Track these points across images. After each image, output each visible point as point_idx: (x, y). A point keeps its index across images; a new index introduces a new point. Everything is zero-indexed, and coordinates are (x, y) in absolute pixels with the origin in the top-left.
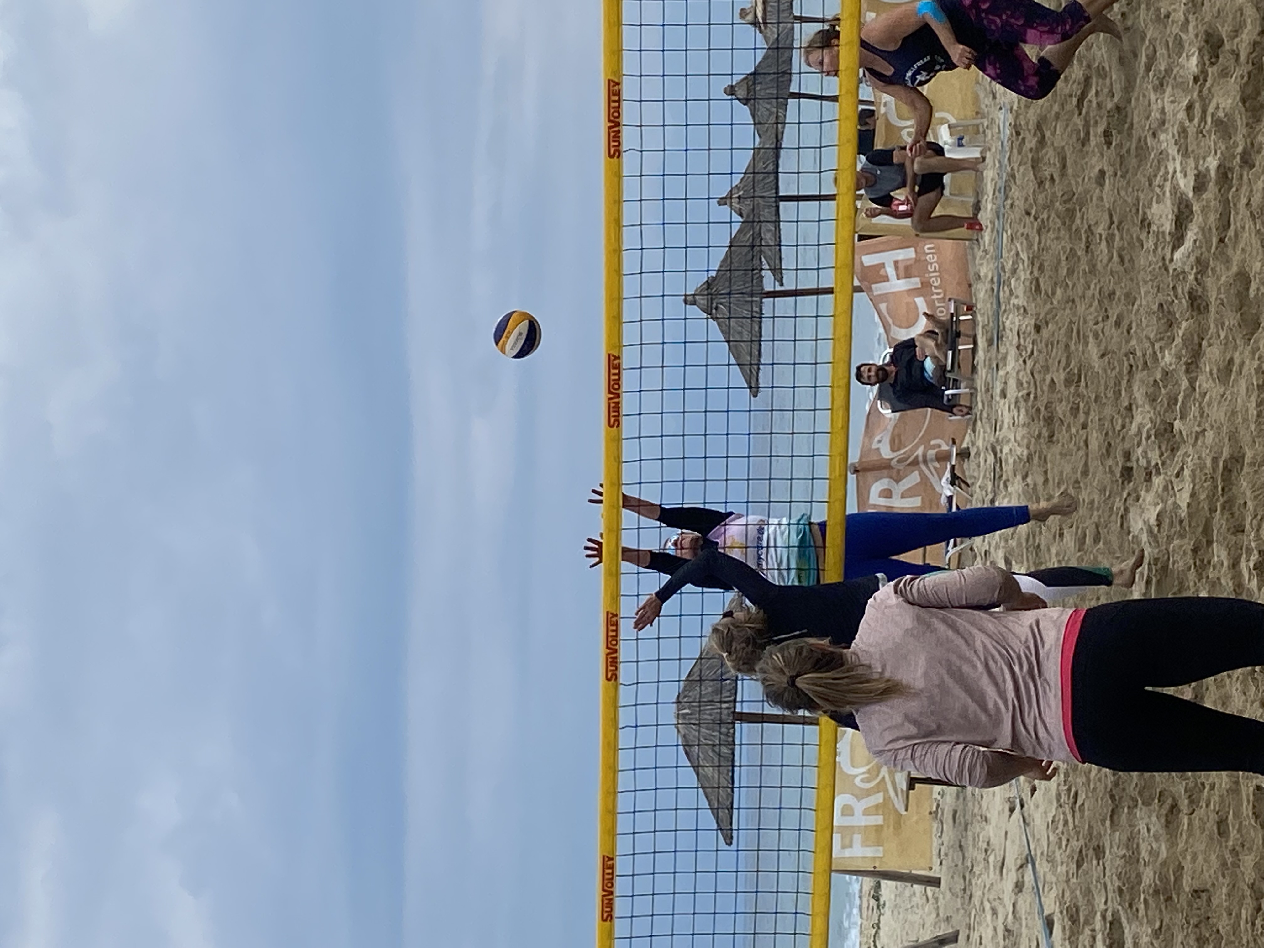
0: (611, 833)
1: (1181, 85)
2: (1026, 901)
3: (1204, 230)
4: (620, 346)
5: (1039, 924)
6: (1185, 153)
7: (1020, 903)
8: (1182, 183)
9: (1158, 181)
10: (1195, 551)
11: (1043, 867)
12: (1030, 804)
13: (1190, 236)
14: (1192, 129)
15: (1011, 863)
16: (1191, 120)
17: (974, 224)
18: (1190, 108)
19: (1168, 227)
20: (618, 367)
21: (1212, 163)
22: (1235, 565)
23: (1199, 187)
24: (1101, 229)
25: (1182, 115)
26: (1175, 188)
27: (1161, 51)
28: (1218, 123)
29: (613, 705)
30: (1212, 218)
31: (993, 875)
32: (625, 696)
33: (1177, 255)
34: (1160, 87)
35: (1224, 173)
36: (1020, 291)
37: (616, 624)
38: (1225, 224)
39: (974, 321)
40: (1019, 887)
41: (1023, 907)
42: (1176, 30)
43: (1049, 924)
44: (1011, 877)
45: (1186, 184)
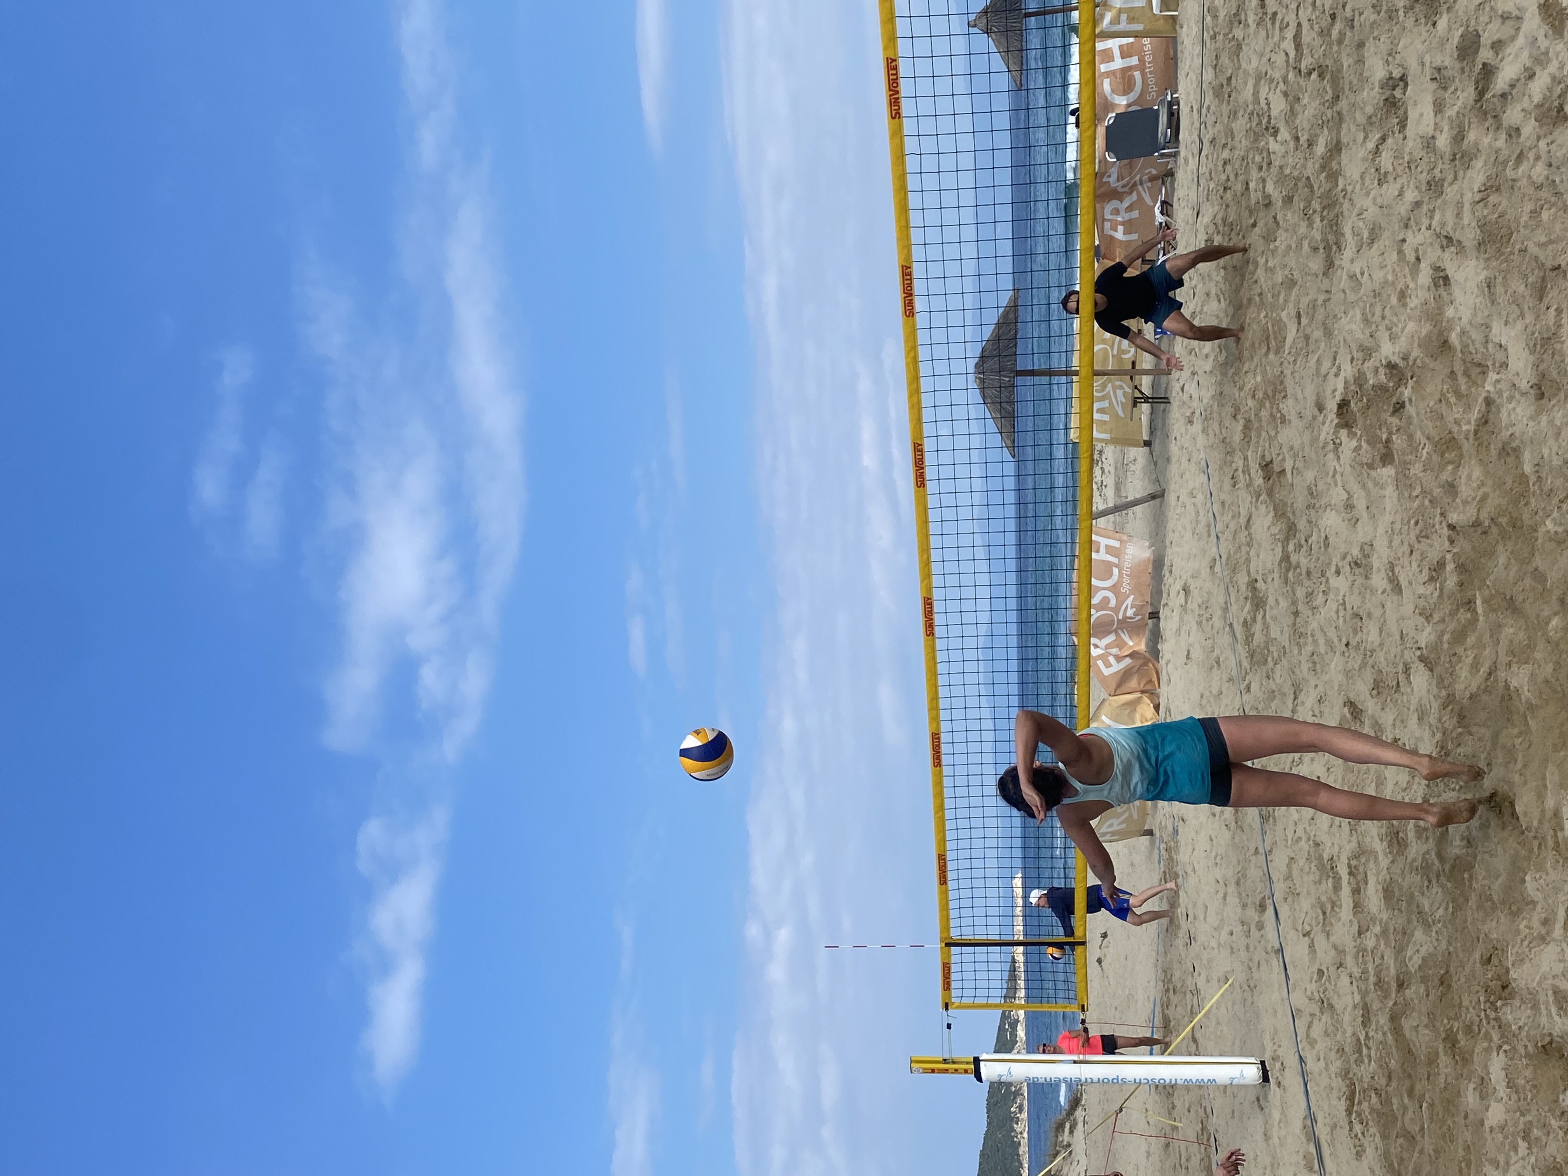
0: (935, 719)
4: (922, 438)
20: (921, 451)
29: (931, 652)
37: (931, 604)
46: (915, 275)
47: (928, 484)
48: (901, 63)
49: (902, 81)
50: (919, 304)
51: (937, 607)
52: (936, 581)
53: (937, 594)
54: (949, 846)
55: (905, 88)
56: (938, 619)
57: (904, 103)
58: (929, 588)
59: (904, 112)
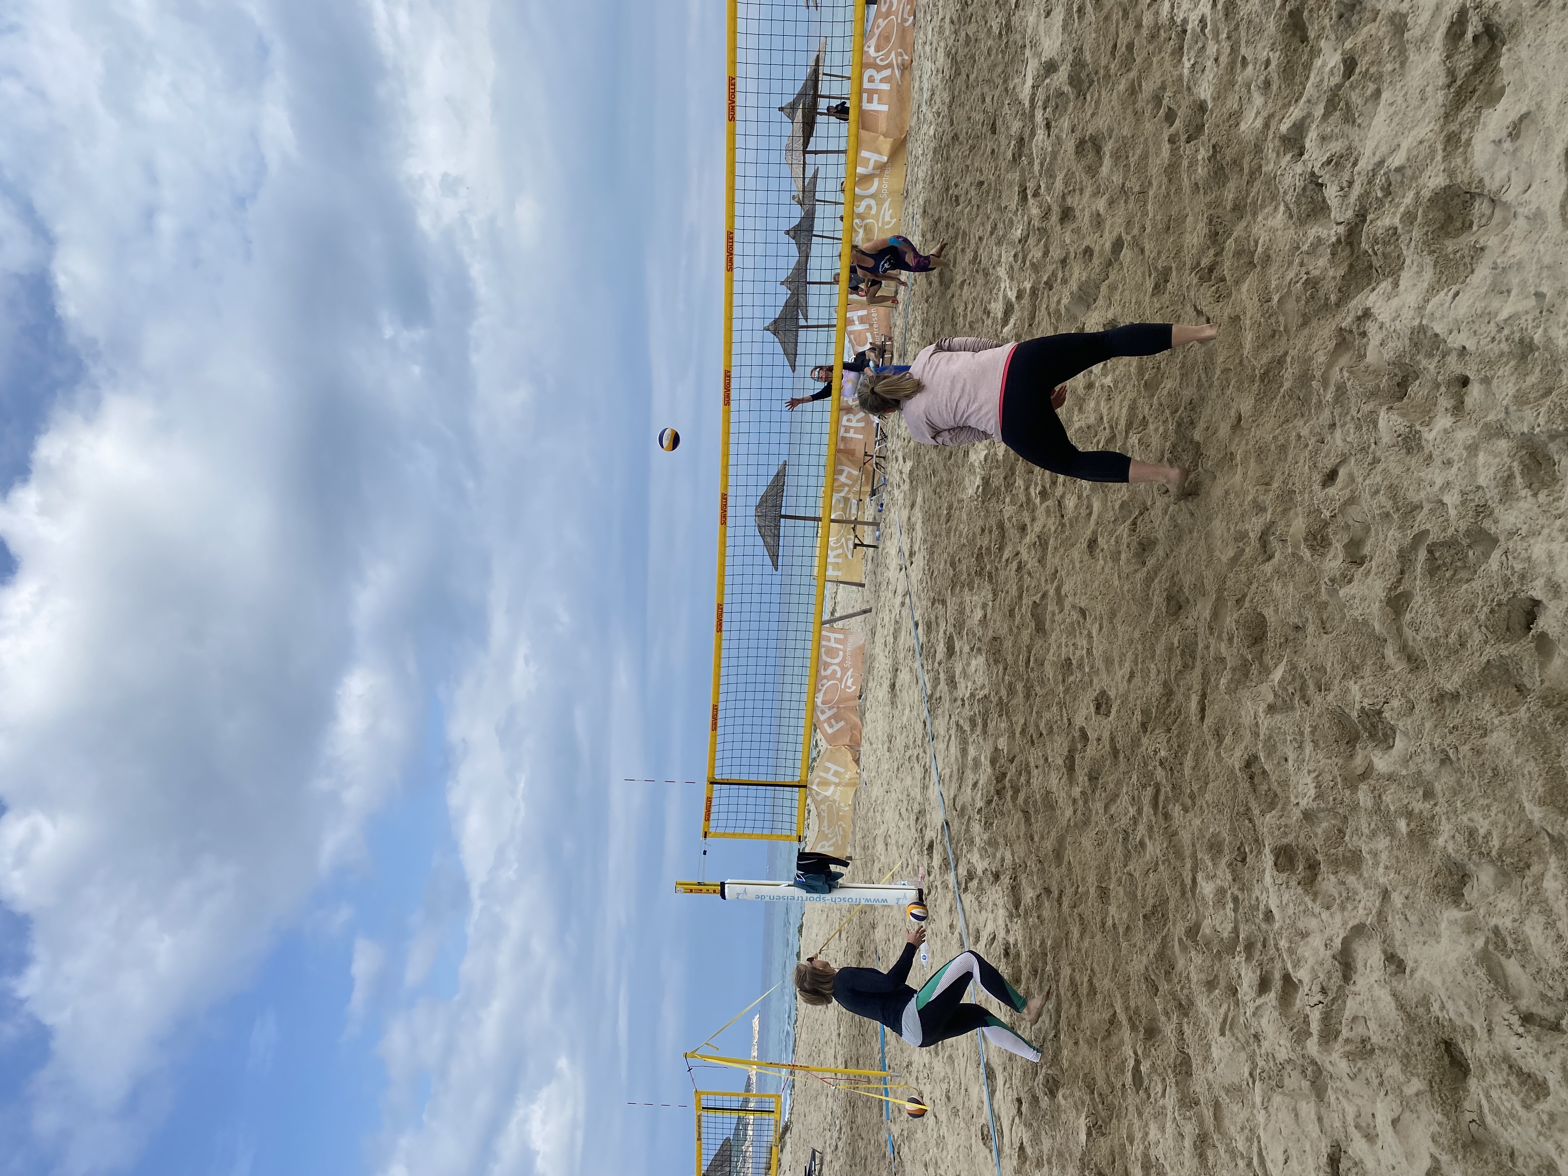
0: (722, 594)
1: (1011, 243)
2: (905, 612)
3: (1022, 319)
4: (730, 366)
5: (911, 625)
6: (1012, 278)
7: (903, 612)
8: (1009, 293)
9: (995, 291)
10: (1005, 478)
11: (914, 599)
12: (909, 569)
13: (1012, 322)
14: (1016, 267)
15: (900, 591)
16: (1016, 262)
17: (895, 301)
18: (1015, 256)
19: (1000, 315)
21: (1028, 285)
22: (1027, 489)
23: (1019, 297)
24: (960, 310)
25: (1011, 259)
26: (1005, 296)
27: (1000, 225)
28: (1033, 265)
29: (724, 535)
30: (1026, 313)
31: (890, 595)
32: (730, 532)
33: (1005, 330)
34: (999, 243)
35: (1034, 291)
36: (916, 335)
37: (726, 498)
38: (1032, 317)
39: (892, 345)
40: (903, 604)
41: (904, 613)
42: (1010, 215)
43: (916, 625)
44: (899, 599)
45: (1012, 295)
46: (735, 239)
47: (732, 403)
48: (738, 80)
49: (737, 94)
50: (737, 261)
51: (731, 501)
52: (732, 481)
53: (731, 492)
54: (722, 697)
55: (739, 99)
56: (730, 511)
57: (737, 109)
58: (726, 486)
59: (737, 117)
